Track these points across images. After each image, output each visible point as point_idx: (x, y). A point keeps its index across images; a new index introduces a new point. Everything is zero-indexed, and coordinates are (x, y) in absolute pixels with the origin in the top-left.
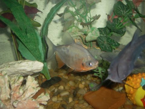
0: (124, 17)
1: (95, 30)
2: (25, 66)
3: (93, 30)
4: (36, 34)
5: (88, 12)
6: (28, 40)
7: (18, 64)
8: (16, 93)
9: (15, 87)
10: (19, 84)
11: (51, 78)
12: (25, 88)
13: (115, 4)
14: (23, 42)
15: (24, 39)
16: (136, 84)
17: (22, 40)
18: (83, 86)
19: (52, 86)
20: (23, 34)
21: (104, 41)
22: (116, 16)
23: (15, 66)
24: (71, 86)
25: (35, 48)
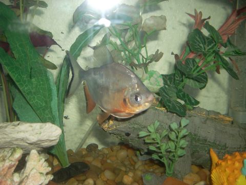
0: (205, 55)
1: (156, 77)
2: (27, 132)
3: (151, 76)
4: (48, 79)
5: (143, 47)
6: (33, 89)
7: (13, 127)
8: (5, 181)
9: (4, 168)
10: (13, 163)
11: (70, 164)
12: (23, 173)
13: (189, 34)
14: (23, 92)
15: (26, 86)
16: (233, 171)
17: (21, 89)
18: (131, 179)
19: (72, 180)
20: (25, 76)
21: (170, 97)
22: (193, 52)
23: (7, 129)
24: (108, 180)
25: (44, 104)
